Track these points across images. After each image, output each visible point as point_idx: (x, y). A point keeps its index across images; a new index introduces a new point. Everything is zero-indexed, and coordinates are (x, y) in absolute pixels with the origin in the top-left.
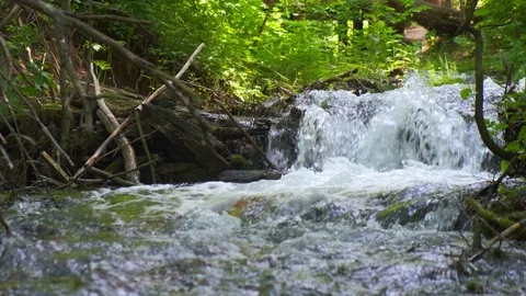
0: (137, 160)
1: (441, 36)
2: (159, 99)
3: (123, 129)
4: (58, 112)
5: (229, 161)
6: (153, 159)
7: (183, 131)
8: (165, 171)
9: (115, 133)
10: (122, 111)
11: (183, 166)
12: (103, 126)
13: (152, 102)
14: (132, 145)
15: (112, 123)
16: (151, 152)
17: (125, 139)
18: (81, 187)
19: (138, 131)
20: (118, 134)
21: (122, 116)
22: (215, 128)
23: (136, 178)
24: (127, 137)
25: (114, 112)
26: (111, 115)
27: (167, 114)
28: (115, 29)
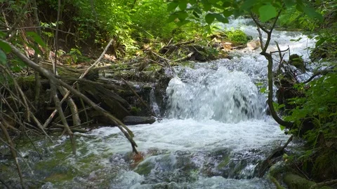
2: (89, 74)
3: (70, 94)
4: (33, 82)
5: (129, 110)
8: (93, 116)
15: (64, 90)
22: (120, 91)
24: (73, 99)
28: (53, 6)
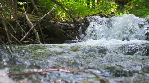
0: (39, 36)
1: (119, 5)
2: (45, 18)
3: (35, 27)
4: (14, 21)
5: (67, 37)
6: (44, 36)
7: (53, 27)
8: (47, 40)
9: (32, 28)
10: (34, 21)
11: (53, 38)
12: (28, 26)
13: (43, 18)
14: (38, 32)
15: (31, 25)
16: (43, 34)
17: (35, 30)
18: (23, 43)
19: (39, 28)
20: (33, 28)
21: (34, 23)
23: (40, 41)
24: (36, 29)
25: (31, 21)
26: (31, 22)
27: (48, 22)
